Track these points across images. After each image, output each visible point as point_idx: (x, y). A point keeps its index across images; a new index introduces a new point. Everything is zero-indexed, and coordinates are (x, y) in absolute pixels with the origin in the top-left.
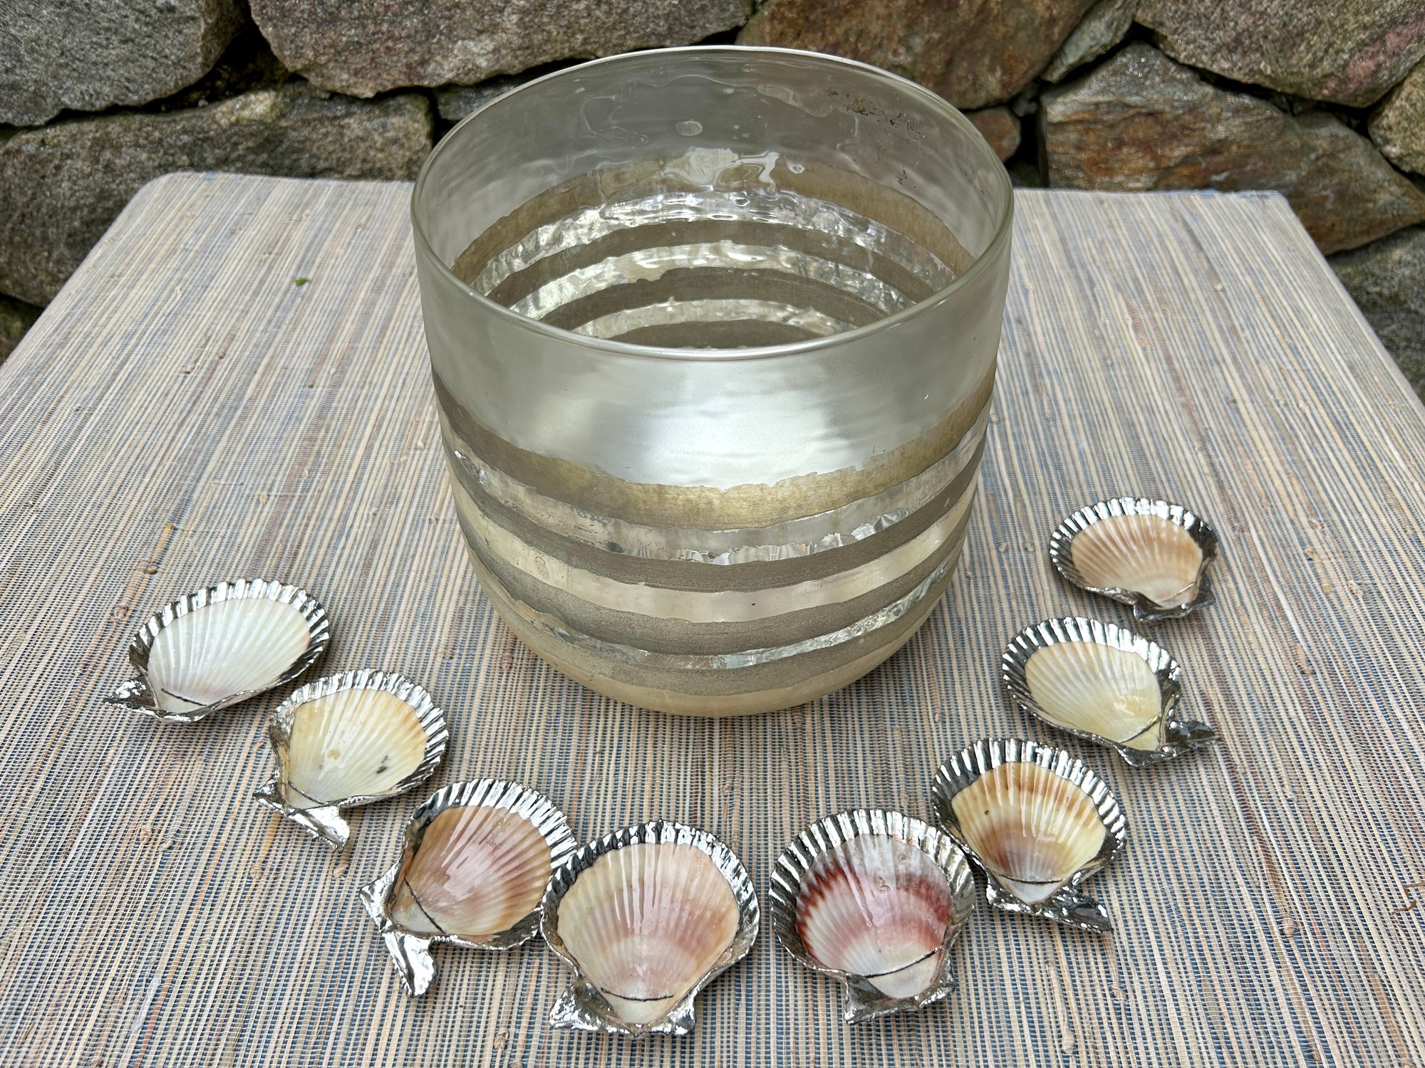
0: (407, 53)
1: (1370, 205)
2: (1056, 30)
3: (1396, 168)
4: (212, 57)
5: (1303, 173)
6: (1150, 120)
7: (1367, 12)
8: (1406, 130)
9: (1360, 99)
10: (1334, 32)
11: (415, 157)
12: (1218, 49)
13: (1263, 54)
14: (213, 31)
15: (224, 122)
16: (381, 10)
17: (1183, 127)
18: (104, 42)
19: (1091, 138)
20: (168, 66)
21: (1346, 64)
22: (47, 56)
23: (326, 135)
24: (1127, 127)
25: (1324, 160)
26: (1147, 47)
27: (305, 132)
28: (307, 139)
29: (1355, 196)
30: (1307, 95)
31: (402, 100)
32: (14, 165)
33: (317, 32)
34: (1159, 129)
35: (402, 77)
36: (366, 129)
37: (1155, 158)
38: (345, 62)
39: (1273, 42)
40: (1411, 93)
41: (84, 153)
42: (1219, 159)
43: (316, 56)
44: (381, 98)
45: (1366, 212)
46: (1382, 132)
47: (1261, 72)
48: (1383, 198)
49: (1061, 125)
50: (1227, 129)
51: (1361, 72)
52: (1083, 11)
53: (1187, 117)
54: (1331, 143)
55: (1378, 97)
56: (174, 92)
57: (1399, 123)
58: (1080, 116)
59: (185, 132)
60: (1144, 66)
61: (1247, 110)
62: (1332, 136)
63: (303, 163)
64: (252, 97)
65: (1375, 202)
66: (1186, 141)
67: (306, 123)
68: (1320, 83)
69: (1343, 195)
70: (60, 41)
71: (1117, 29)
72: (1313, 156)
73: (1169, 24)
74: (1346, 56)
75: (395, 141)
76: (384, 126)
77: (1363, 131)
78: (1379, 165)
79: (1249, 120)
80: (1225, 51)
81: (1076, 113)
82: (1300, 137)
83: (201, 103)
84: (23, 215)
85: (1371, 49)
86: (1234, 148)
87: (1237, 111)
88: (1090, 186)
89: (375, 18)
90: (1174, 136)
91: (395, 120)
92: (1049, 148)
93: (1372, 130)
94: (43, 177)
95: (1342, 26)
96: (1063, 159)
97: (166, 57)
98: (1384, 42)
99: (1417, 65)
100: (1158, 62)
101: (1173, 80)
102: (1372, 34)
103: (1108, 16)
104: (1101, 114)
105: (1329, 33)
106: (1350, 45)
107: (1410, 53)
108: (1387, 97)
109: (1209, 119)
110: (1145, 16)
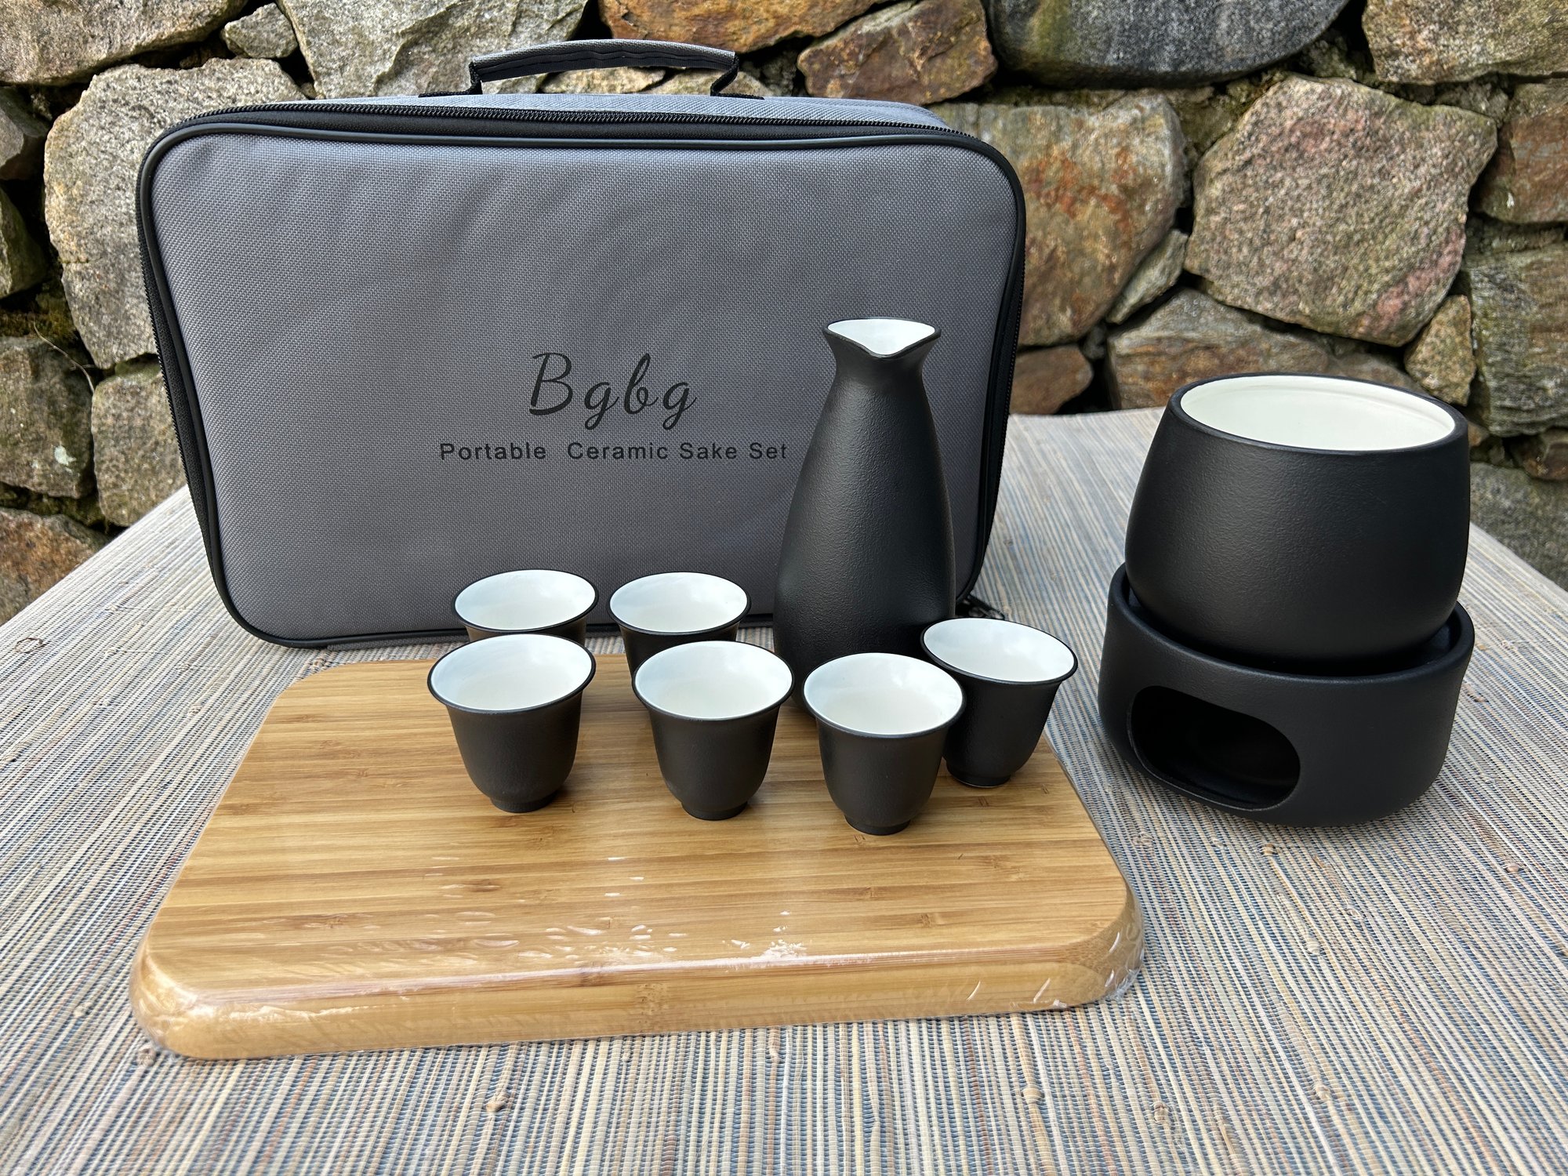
2: (1117, 276)
6: (1208, 353)
7: (1387, 258)
8: (1440, 363)
9: (1393, 336)
10: (1360, 276)
12: (1259, 293)
13: (1299, 296)
17: (1240, 360)
19: (1157, 369)
21: (1375, 305)
24: (1189, 359)
26: (1196, 294)
30: (1345, 333)
34: (1216, 361)
39: (1308, 285)
40: (1439, 330)
46: (1419, 367)
47: (1300, 312)
49: (1128, 358)
51: (1390, 309)
52: (1138, 260)
53: (1242, 352)
55: (1411, 336)
57: (1433, 357)
58: (1144, 349)
60: (1197, 307)
61: (1293, 346)
68: (1355, 320)
71: (1170, 274)
73: (1214, 270)
74: (1374, 296)
77: (1402, 368)
79: (1297, 354)
80: (1266, 294)
81: (1141, 346)
82: (1346, 372)
85: (1396, 290)
87: (1285, 347)
92: (1120, 379)
93: (1410, 367)
95: (1366, 270)
96: (1133, 388)
98: (1406, 284)
99: (1440, 307)
100: (1207, 303)
101: (1224, 319)
102: (1394, 277)
103: (1161, 264)
104: (1161, 347)
105: (1356, 276)
106: (1376, 286)
107: (1431, 294)
108: (1418, 337)
109: (1261, 353)
110: (1194, 265)
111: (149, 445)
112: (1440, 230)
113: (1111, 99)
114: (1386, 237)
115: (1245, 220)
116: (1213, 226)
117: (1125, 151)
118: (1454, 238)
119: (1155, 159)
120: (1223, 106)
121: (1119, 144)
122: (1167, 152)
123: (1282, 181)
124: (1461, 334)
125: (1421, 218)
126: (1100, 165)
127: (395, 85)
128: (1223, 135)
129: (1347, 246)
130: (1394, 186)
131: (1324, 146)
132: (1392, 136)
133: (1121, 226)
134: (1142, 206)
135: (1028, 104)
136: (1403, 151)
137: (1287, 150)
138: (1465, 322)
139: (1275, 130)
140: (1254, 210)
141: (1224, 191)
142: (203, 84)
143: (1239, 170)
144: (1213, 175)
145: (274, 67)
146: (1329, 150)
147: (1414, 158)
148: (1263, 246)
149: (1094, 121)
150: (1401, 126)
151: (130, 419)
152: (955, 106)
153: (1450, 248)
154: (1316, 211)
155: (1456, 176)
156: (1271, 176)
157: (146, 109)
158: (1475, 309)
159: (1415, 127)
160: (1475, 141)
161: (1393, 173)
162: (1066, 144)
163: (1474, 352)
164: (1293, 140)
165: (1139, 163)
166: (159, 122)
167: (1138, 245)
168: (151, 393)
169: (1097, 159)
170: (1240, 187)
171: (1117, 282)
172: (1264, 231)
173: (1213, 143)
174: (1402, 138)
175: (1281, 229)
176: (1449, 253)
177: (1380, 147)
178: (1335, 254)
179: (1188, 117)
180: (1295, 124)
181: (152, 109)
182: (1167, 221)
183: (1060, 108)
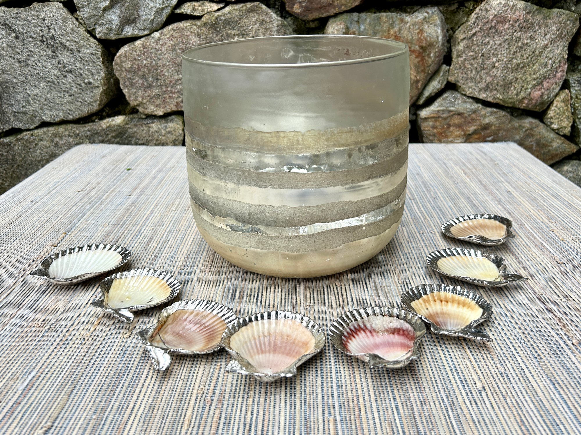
0: (177, 98)
1: (550, 148)
2: (420, 85)
3: (558, 134)
4: (103, 102)
5: (522, 136)
6: (459, 117)
7: (534, 74)
8: (558, 118)
9: (538, 107)
10: (523, 82)
11: (177, 138)
12: (480, 90)
13: (498, 91)
14: (105, 92)
15: (104, 126)
16: (169, 82)
17: (473, 119)
18: (63, 96)
19: (438, 124)
20: (86, 105)
21: (530, 94)
22: (39, 101)
23: (143, 130)
24: (451, 119)
25: (529, 131)
26: (454, 92)
27: (135, 129)
28: (136, 132)
29: (544, 144)
30: (517, 106)
31: (173, 117)
32: (19, 145)
33: (144, 91)
34: (463, 120)
35: (175, 107)
36: (159, 128)
37: (463, 130)
38: (153, 102)
39: (501, 86)
40: (557, 104)
41: (48, 139)
42: (488, 131)
43: (142, 100)
44: (166, 116)
45: (549, 151)
46: (549, 120)
47: (498, 98)
48: (555, 145)
49: (425, 119)
50: (489, 120)
51: (536, 96)
52: (428, 78)
53: (473, 115)
54: (530, 125)
55: (545, 107)
56: (87, 115)
57: (555, 116)
58: (432, 115)
59: (89, 130)
60: (454, 97)
61: (495, 112)
62: (530, 122)
63: (133, 142)
64: (116, 117)
65: (552, 146)
66: (475, 124)
67: (136, 126)
68: (521, 101)
69: (538, 143)
70: (45, 95)
71: (442, 83)
72: (524, 130)
73: (461, 81)
74: (529, 90)
75: (170, 132)
76: (166, 127)
77: (542, 121)
78: (550, 132)
79: (497, 116)
80: (483, 91)
81: (431, 114)
82: (518, 123)
83: (96, 120)
84: (19, 166)
85: (539, 87)
86: (493, 127)
87: (492, 113)
88: (440, 142)
89: (166, 86)
90: (469, 122)
91: (171, 125)
92: (422, 128)
93: (545, 120)
94: (30, 149)
95: (526, 79)
96: (428, 132)
97: (86, 101)
98: (543, 85)
99: (557, 95)
100: (459, 96)
101: (466, 102)
102: (537, 82)
103: (438, 79)
104: (440, 114)
105: (521, 82)
106: (530, 86)
107: (553, 89)
108: (548, 107)
109: (482, 116)
110: (452, 79)
111: (15, 167)
112: (557, 61)
113: (415, 9)
114: (534, 65)
115: (474, 59)
116: (460, 62)
117: (421, 31)
118: (562, 65)
119: (434, 34)
120: (463, 11)
121: (419, 28)
122: (439, 31)
123: (488, 42)
124: (567, 106)
125: (548, 57)
126: (411, 37)
127: (111, 11)
128: (463, 24)
129: (517, 69)
130: (536, 43)
131: (506, 26)
132: (535, 22)
133: (421, 63)
134: (429, 55)
135: (380, 12)
136: (540, 28)
137: (490, 29)
138: (568, 101)
139: (485, 20)
140: (477, 55)
141: (464, 47)
142: (31, 13)
143: (470, 38)
144: (459, 40)
145: (60, 5)
146: (508, 29)
147: (545, 31)
148: (481, 70)
149: (407, 18)
150: (539, 18)
151: (6, 156)
152: (349, 14)
153: (561, 69)
154: (503, 54)
155: (562, 39)
156: (484, 40)
157: (8, 25)
158: (572, 95)
159: (545, 18)
160: (570, 23)
161: (536, 38)
162: (396, 29)
163: (572, 113)
164: (493, 24)
165: (427, 36)
166: (13, 30)
167: (428, 71)
168: (15, 145)
169: (410, 35)
170: (471, 45)
171: (420, 87)
172: (482, 64)
173: (459, 27)
174: (539, 23)
175: (489, 62)
176: (561, 71)
177: (530, 27)
178: (512, 73)
179: (448, 16)
180: (493, 18)
181: (10, 25)
182: (440, 61)
183: (394, 14)
